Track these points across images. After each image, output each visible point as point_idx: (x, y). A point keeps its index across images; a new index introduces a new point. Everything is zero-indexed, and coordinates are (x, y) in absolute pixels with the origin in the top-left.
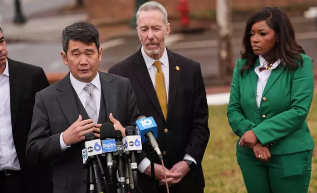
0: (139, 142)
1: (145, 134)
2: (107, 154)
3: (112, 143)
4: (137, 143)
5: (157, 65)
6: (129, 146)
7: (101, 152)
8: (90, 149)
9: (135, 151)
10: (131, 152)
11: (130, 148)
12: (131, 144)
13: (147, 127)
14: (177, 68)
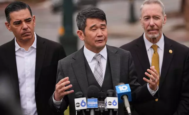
0: (116, 103)
1: (121, 97)
2: (90, 109)
3: (95, 102)
4: (115, 103)
5: (155, 48)
6: (108, 105)
7: (85, 108)
8: (77, 105)
9: (113, 109)
10: (109, 109)
11: (108, 107)
12: (110, 103)
13: (123, 92)
14: (171, 51)
